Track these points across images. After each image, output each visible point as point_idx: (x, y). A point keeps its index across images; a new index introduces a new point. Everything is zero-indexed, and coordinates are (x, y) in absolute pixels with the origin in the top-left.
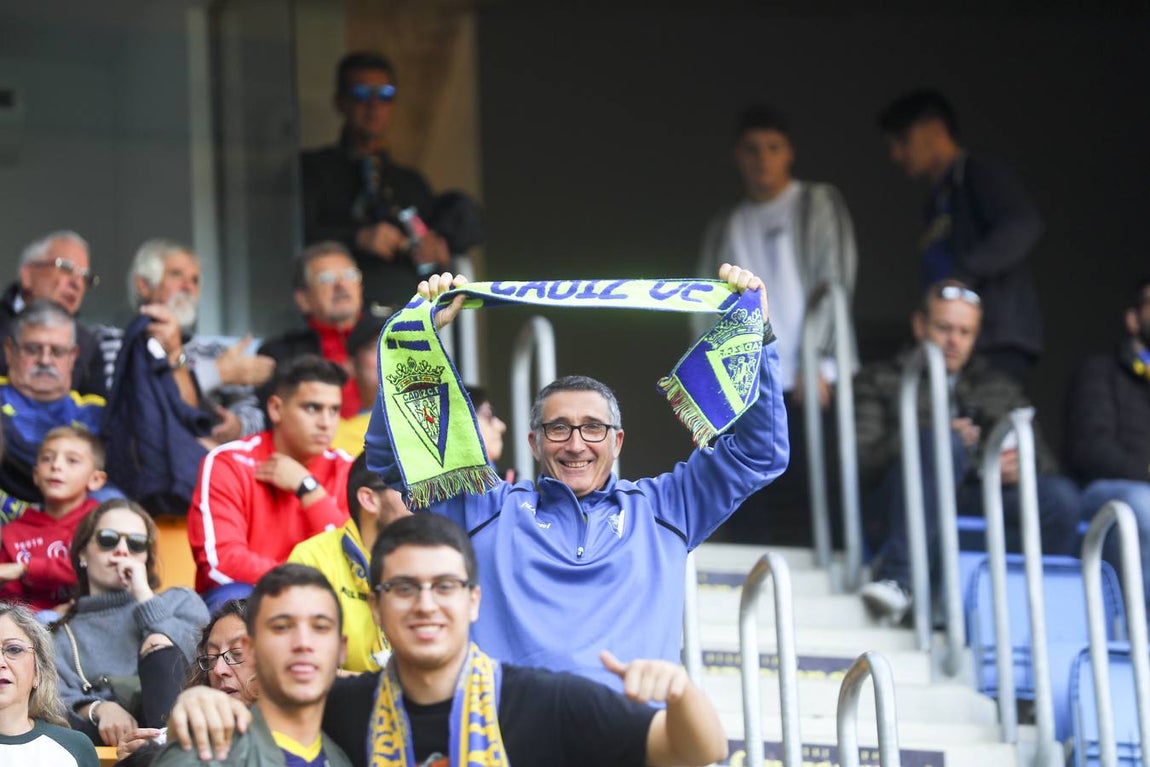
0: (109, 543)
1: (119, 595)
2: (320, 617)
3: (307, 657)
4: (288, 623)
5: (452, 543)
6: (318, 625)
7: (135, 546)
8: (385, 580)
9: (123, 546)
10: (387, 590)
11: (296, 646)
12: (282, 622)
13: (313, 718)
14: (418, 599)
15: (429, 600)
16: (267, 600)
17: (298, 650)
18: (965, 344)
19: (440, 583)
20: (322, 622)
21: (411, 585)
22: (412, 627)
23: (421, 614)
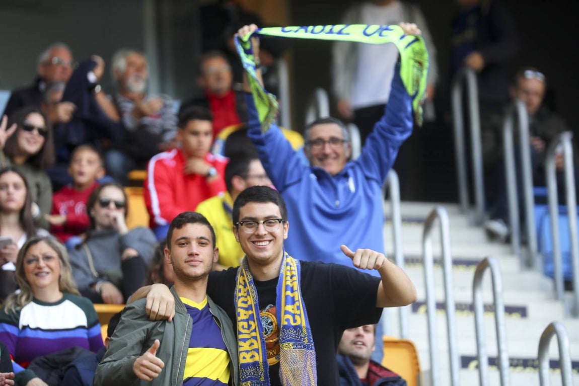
0: (105, 204)
1: (111, 230)
2: (202, 238)
3: (196, 258)
4: (186, 242)
5: (274, 201)
6: (201, 242)
7: (118, 206)
8: (240, 220)
9: (112, 206)
10: (242, 225)
11: (190, 253)
12: (183, 241)
13: (202, 287)
14: (257, 229)
15: (263, 230)
16: (175, 230)
17: (191, 255)
18: (536, 100)
19: (268, 221)
20: (203, 241)
21: (254, 221)
22: (254, 242)
23: (259, 236)
